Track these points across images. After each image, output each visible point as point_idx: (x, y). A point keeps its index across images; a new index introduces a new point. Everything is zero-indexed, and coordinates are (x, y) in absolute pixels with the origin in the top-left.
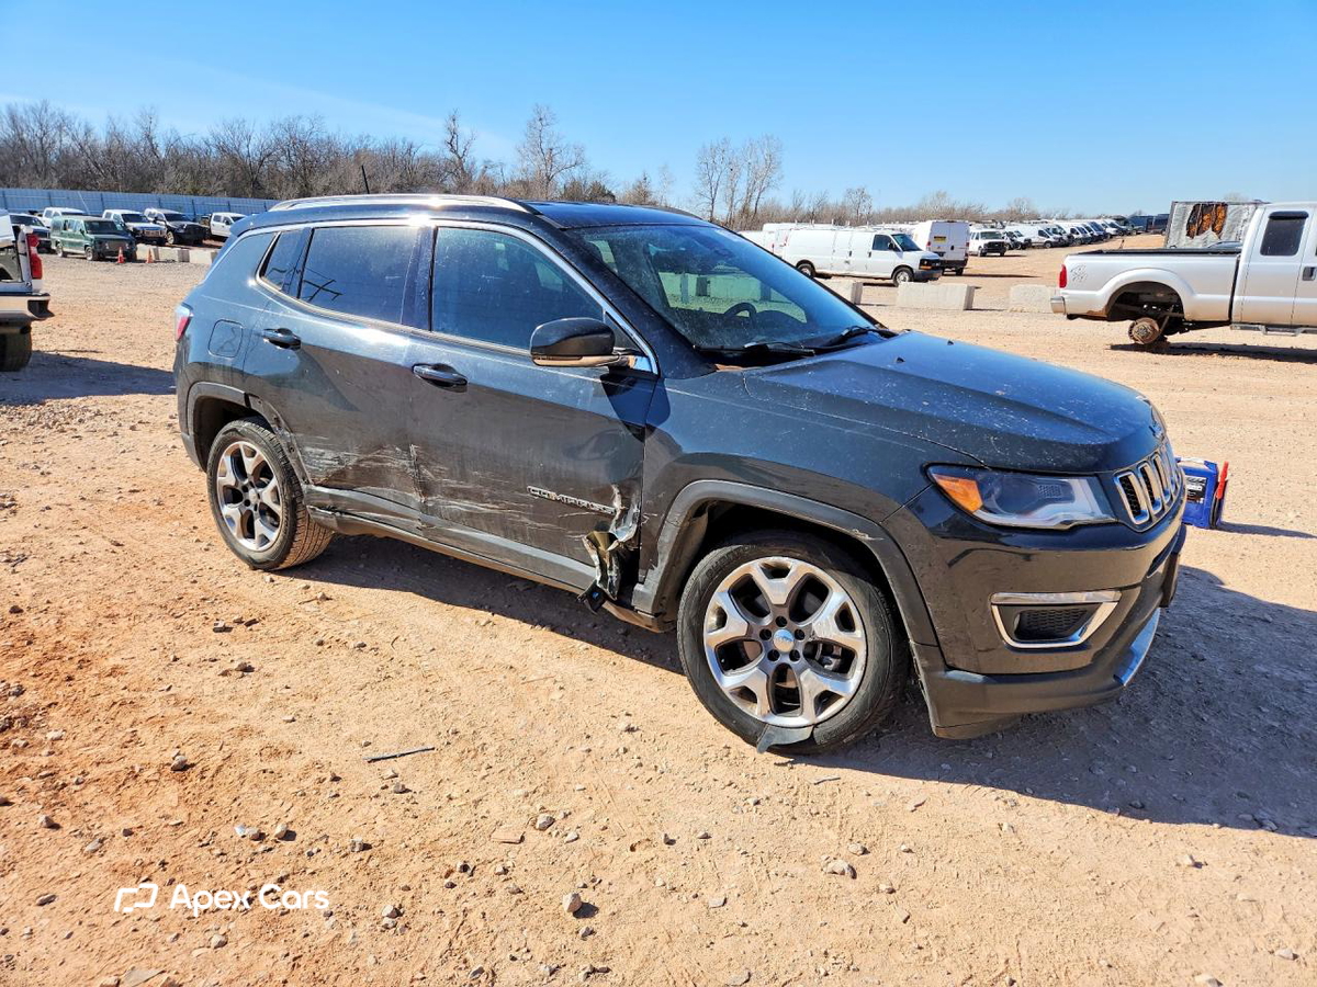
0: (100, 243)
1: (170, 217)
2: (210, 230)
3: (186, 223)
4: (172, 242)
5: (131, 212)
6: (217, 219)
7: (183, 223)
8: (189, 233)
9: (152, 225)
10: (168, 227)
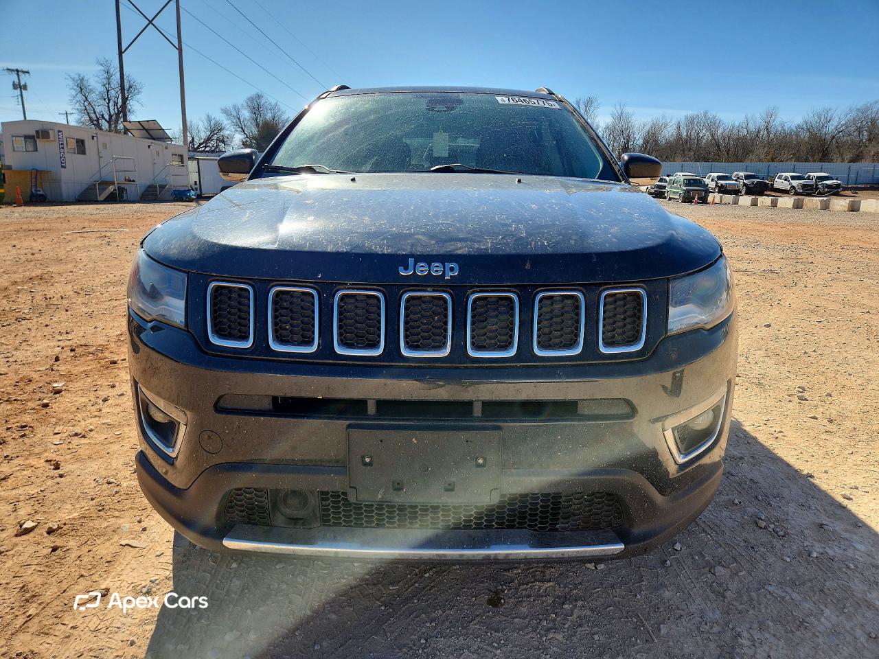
0: (688, 192)
1: (747, 177)
2: (772, 185)
3: (756, 181)
4: (743, 193)
5: (723, 174)
6: (780, 178)
7: (754, 180)
8: (756, 187)
9: (734, 182)
10: (744, 183)
